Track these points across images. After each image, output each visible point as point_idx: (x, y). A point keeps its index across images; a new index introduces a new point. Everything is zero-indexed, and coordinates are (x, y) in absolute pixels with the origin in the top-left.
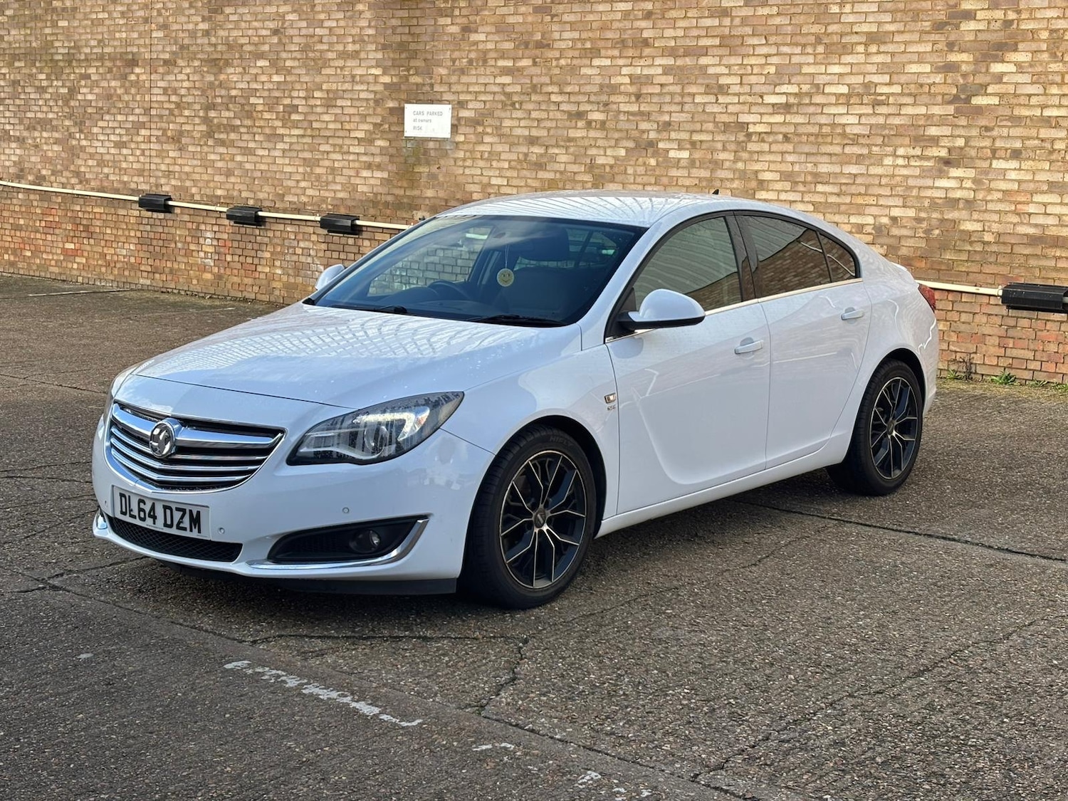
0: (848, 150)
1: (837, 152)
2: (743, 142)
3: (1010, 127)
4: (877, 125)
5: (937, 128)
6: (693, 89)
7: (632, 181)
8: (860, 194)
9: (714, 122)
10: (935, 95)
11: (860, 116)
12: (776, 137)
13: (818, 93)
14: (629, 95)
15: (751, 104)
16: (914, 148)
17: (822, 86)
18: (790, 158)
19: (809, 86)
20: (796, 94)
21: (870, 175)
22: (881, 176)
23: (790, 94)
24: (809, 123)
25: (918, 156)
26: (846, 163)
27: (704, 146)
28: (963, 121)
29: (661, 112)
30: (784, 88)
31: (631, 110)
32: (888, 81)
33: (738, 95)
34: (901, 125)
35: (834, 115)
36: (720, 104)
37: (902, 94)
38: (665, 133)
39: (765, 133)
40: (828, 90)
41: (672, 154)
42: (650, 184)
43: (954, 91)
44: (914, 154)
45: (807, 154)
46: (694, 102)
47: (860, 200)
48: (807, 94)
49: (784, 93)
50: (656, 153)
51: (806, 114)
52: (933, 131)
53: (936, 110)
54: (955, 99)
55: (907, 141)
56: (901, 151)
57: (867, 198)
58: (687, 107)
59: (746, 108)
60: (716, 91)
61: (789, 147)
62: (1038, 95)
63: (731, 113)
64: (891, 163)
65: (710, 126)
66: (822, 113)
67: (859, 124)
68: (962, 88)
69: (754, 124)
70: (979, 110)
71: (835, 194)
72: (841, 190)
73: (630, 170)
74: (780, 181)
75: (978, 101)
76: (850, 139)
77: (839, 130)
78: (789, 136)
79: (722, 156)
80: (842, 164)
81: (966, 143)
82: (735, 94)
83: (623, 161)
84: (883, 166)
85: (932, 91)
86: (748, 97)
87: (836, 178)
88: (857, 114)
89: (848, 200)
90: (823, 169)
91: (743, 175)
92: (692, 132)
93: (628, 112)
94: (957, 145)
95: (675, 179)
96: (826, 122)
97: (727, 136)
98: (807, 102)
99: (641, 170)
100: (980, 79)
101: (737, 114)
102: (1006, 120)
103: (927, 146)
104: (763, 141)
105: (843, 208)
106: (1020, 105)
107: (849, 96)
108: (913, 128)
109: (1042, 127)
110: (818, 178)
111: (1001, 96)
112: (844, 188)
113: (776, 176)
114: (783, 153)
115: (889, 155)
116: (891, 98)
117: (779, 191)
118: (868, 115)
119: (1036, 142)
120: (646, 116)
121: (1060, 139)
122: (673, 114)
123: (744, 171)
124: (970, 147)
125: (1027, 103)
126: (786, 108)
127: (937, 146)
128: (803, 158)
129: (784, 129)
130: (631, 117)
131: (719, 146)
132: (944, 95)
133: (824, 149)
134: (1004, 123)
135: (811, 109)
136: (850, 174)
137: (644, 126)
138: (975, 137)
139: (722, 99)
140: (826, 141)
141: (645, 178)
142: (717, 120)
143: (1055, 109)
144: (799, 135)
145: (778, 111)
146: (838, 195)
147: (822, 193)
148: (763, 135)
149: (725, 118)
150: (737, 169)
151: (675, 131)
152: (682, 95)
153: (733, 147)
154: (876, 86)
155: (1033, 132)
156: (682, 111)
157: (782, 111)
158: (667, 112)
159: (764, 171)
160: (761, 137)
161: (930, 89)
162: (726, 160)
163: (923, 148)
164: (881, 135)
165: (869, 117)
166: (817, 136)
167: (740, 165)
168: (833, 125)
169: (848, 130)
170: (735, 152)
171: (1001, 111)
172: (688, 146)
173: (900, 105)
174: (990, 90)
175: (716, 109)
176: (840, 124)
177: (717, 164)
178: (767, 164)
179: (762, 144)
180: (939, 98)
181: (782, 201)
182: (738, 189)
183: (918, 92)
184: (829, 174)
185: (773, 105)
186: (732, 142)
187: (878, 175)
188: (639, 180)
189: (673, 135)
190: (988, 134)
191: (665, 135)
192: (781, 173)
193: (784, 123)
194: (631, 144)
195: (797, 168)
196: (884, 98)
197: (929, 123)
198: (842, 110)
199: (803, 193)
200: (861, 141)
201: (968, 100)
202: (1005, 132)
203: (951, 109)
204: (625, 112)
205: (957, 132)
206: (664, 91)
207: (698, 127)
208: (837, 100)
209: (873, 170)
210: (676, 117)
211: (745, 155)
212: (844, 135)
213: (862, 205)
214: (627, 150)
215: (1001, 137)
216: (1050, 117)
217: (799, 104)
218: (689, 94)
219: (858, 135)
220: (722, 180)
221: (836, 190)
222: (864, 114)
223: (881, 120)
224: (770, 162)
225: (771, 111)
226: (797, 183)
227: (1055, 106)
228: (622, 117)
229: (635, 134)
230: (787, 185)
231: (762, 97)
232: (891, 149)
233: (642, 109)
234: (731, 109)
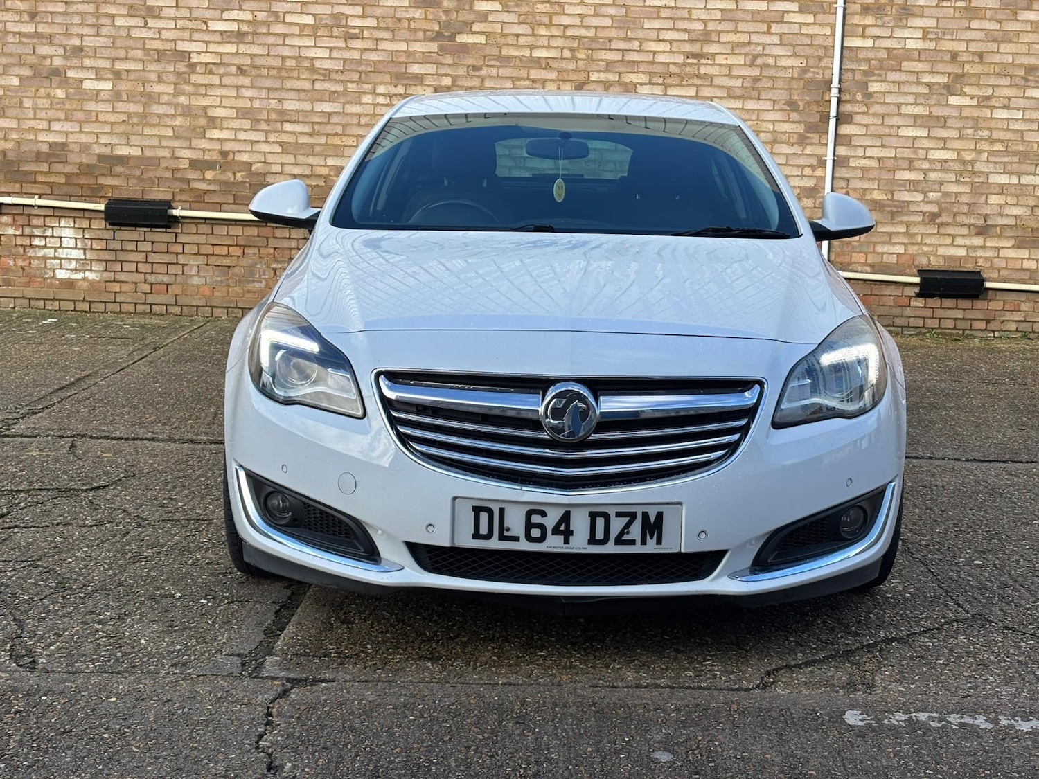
0: (318, 86)
1: (306, 88)
2: (184, 73)
3: (498, 67)
4: (352, 61)
5: (421, 65)
6: (112, 10)
7: (32, 116)
8: (336, 134)
9: (144, 49)
10: (415, 31)
11: (331, 49)
12: (228, 69)
13: (277, 22)
14: (21, 12)
15: (193, 31)
16: (395, 86)
17: (281, 15)
18: (249, 93)
19: (265, 14)
20: (249, 22)
21: (347, 114)
22: (360, 115)
23: (242, 21)
24: (268, 55)
25: (401, 95)
26: (318, 101)
27: (132, 76)
28: (448, 60)
29: (67, 34)
30: (234, 15)
31: (23, 30)
32: (361, 14)
33: (175, 19)
34: (379, 61)
35: (299, 47)
36: (150, 28)
37: (378, 28)
38: (75, 61)
39: (213, 63)
40: (289, 19)
41: (87, 85)
42: (59, 120)
43: (437, 28)
44: (396, 92)
45: (268, 89)
46: (113, 25)
47: (337, 141)
48: (263, 22)
49: (234, 20)
50: (65, 82)
51: (264, 45)
52: (415, 69)
53: (418, 47)
54: (438, 36)
55: (387, 78)
56: (381, 89)
57: (344, 139)
58: (104, 31)
59: (186, 35)
60: (143, 14)
61: (246, 81)
62: (526, 35)
63: (167, 40)
64: (370, 102)
65: (139, 54)
66: (284, 45)
67: (330, 58)
68: (446, 25)
69: (198, 53)
70: (465, 49)
71: (307, 134)
72: (314, 130)
73: (28, 103)
74: (236, 118)
75: (463, 39)
76: (320, 74)
77: (306, 64)
78: (244, 68)
79: (158, 88)
80: (312, 101)
81: (454, 82)
82: (170, 18)
83: (17, 91)
84: (362, 104)
85: (412, 27)
86: (188, 22)
87: (306, 116)
88: (327, 48)
89: (323, 140)
90: (290, 106)
91: (187, 111)
92: (114, 60)
93: (19, 33)
94: (443, 84)
95: (94, 114)
96: (290, 55)
97: (163, 65)
98: (265, 31)
99: (44, 103)
100: (465, 16)
101: (175, 41)
102: (493, 60)
103: (410, 85)
104: (211, 73)
105: (317, 149)
106: (508, 44)
107: (315, 27)
108: (393, 65)
109: (532, 68)
110: (284, 116)
111: (488, 35)
112: (316, 127)
113: (233, 113)
114: (238, 87)
115: (369, 93)
116: (365, 32)
117: (236, 130)
118: (340, 49)
119: (527, 83)
120: (49, 39)
121: (551, 80)
122: (85, 38)
123: (189, 106)
124: (457, 86)
125: (515, 43)
126: (239, 37)
127: (422, 84)
128: (264, 94)
129: (237, 61)
130: (24, 40)
131: (153, 77)
132: (425, 31)
133: (289, 84)
134: (493, 63)
135: (271, 40)
136: (323, 112)
137: (44, 50)
138: (463, 76)
139: (152, 23)
140: (291, 75)
141: (50, 113)
142: (147, 47)
143: (544, 50)
144: (258, 68)
145: (228, 40)
146: (311, 135)
147: (290, 132)
148: (211, 66)
149: (158, 45)
150: (178, 104)
151: (90, 57)
152: (97, 15)
153: (172, 78)
154: (347, 18)
155: (523, 73)
156: (98, 35)
157: (233, 40)
158: (77, 35)
159: (216, 107)
160: (208, 69)
161: (409, 24)
162: (164, 93)
163: (406, 86)
164: (357, 71)
165: (342, 52)
166: (280, 69)
167: (183, 100)
168: (299, 58)
169: (317, 64)
170: (175, 84)
171: (488, 50)
172: (110, 76)
173: (377, 40)
174: (476, 28)
175: (145, 34)
176: (307, 58)
177: (153, 98)
178: (219, 99)
179: (211, 76)
180: (420, 35)
181: (240, 141)
182: (181, 126)
183: (395, 25)
184: (298, 112)
185: (222, 33)
186: (170, 72)
187: (356, 114)
188: (42, 114)
189: (87, 62)
190: (477, 74)
191: (75, 62)
192: (238, 109)
193: (237, 53)
194: (27, 72)
195: (257, 104)
196: (357, 31)
197: (411, 60)
198: (309, 42)
199: (267, 132)
200: (334, 76)
201: (452, 38)
202: (494, 72)
203: (434, 47)
204: (15, 33)
205: (443, 70)
206: (70, 10)
207: (122, 53)
208: (301, 30)
209: (351, 109)
210: (88, 41)
211: (188, 88)
212: (312, 69)
213: (339, 146)
214: (21, 78)
215: (490, 77)
216: (539, 58)
217: (255, 33)
218: (107, 15)
219: (330, 71)
220: (159, 116)
221: (307, 129)
222: (335, 48)
223: (356, 55)
224: (222, 96)
225: (219, 39)
226: (258, 121)
227: (544, 47)
228: (10, 39)
229: (32, 59)
230: (246, 124)
231: (205, 23)
232: (370, 86)
233: (39, 30)
234: (165, 34)
